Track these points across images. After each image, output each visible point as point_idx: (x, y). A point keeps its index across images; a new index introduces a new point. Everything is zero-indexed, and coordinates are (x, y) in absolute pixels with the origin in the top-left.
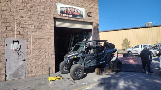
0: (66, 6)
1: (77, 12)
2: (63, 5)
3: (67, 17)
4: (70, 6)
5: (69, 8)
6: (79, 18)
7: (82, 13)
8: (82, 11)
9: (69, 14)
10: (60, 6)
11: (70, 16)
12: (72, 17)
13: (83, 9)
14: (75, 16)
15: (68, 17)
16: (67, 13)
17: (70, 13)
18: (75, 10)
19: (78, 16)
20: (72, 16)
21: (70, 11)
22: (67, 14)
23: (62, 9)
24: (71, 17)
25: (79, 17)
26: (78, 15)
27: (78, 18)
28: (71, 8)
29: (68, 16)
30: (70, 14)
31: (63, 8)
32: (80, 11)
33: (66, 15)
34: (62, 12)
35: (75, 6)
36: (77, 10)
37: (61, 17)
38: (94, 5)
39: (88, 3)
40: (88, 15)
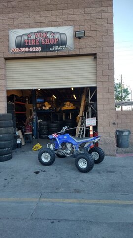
0: (28, 31)
1: (52, 37)
2: (21, 32)
3: (29, 52)
4: (36, 30)
5: (34, 33)
6: (58, 50)
7: (63, 37)
8: (65, 34)
9: (32, 46)
10: (15, 35)
11: (37, 50)
12: (41, 51)
13: (69, 28)
14: (46, 47)
15: (33, 52)
16: (30, 44)
17: (37, 42)
18: (49, 36)
19: (56, 45)
20: (40, 49)
21: (36, 39)
22: (29, 47)
23: (19, 40)
24: (38, 52)
25: (56, 48)
26: (55, 43)
27: (55, 51)
28: (39, 32)
29: (31, 49)
30: (36, 46)
31: (21, 36)
32: (60, 34)
33: (27, 49)
34: (19, 46)
35: (48, 26)
36: (52, 35)
37: (18, 55)
38: (98, 12)
39: (82, 11)
40: (79, 38)
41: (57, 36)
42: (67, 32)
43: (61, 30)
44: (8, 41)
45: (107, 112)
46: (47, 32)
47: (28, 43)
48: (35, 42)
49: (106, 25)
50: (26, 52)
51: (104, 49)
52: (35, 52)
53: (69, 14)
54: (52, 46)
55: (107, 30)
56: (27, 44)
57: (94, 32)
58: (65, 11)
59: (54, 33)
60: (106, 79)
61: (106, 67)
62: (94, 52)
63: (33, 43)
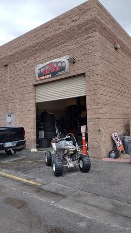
0: (43, 65)
1: (57, 66)
2: (41, 66)
3: (45, 79)
4: (48, 63)
5: (47, 65)
6: (60, 75)
7: (63, 64)
8: (64, 62)
14: (54, 74)
17: (49, 71)
18: (55, 65)
19: (59, 71)
20: (50, 76)
21: (48, 69)
23: (39, 71)
24: (49, 78)
25: (59, 73)
28: (50, 64)
29: (46, 77)
30: (48, 74)
31: (40, 69)
32: (62, 62)
34: (40, 75)
35: (54, 58)
37: (39, 82)
38: (86, 39)
39: (74, 41)
40: (74, 63)
41: (60, 64)
42: (65, 59)
43: (61, 59)
44: (34, 73)
45: (94, 120)
46: (54, 63)
47: (44, 72)
49: (91, 48)
50: (43, 79)
51: (91, 68)
52: (48, 78)
53: (67, 46)
54: (56, 72)
55: (92, 52)
56: (43, 74)
57: (84, 56)
58: (64, 44)
59: (58, 63)
60: (92, 93)
61: (92, 83)
62: (84, 72)
63: (47, 72)
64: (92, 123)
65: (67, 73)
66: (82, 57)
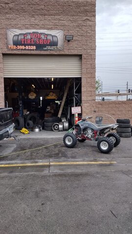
0: (24, 31)
1: (45, 38)
2: (18, 32)
3: (25, 49)
4: (31, 31)
5: (30, 33)
6: (50, 50)
7: (55, 39)
8: (56, 36)
9: (28, 45)
10: (12, 34)
11: (32, 48)
12: (36, 50)
13: (59, 32)
14: (40, 47)
15: (28, 50)
16: (26, 43)
17: (32, 41)
18: (43, 37)
19: (48, 45)
20: (34, 47)
21: (31, 38)
22: (25, 45)
23: (16, 38)
24: (33, 50)
25: (49, 48)
26: (48, 43)
27: (47, 50)
28: (34, 33)
29: (27, 47)
30: (33, 45)
31: (18, 36)
32: (53, 36)
33: (23, 47)
34: (16, 43)
35: (41, 28)
36: (46, 36)
37: (15, 51)
38: (84, 21)
39: (71, 18)
40: (69, 41)
41: (49, 38)
42: (58, 35)
43: (53, 32)
44: (6, 39)
45: (90, 102)
46: (41, 34)
47: (24, 41)
48: (31, 42)
49: (90, 32)
50: (22, 49)
51: (88, 51)
52: (31, 50)
53: (60, 20)
54: (45, 46)
55: (91, 36)
56: (23, 43)
57: (81, 37)
58: (56, 17)
59: (47, 35)
60: (89, 76)
61: (89, 66)
62: (80, 53)
63: (29, 42)
64: (88, 104)
65: (60, 50)
66: (80, 38)
